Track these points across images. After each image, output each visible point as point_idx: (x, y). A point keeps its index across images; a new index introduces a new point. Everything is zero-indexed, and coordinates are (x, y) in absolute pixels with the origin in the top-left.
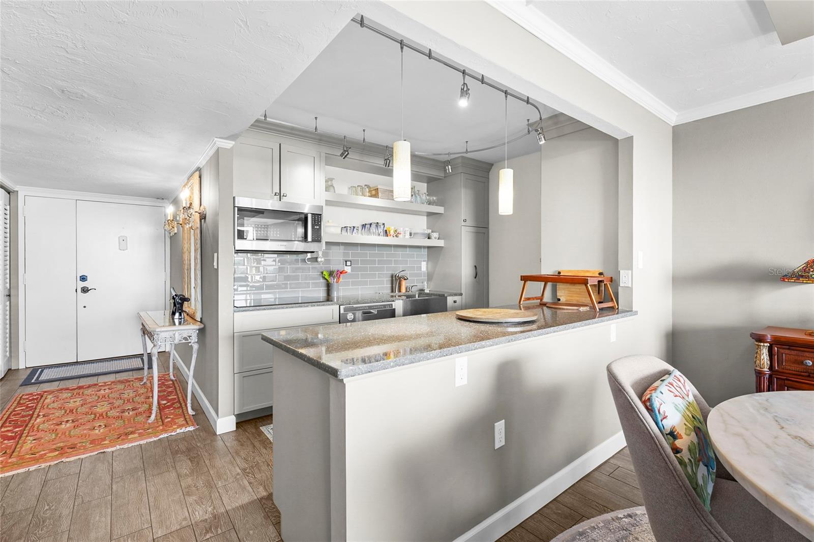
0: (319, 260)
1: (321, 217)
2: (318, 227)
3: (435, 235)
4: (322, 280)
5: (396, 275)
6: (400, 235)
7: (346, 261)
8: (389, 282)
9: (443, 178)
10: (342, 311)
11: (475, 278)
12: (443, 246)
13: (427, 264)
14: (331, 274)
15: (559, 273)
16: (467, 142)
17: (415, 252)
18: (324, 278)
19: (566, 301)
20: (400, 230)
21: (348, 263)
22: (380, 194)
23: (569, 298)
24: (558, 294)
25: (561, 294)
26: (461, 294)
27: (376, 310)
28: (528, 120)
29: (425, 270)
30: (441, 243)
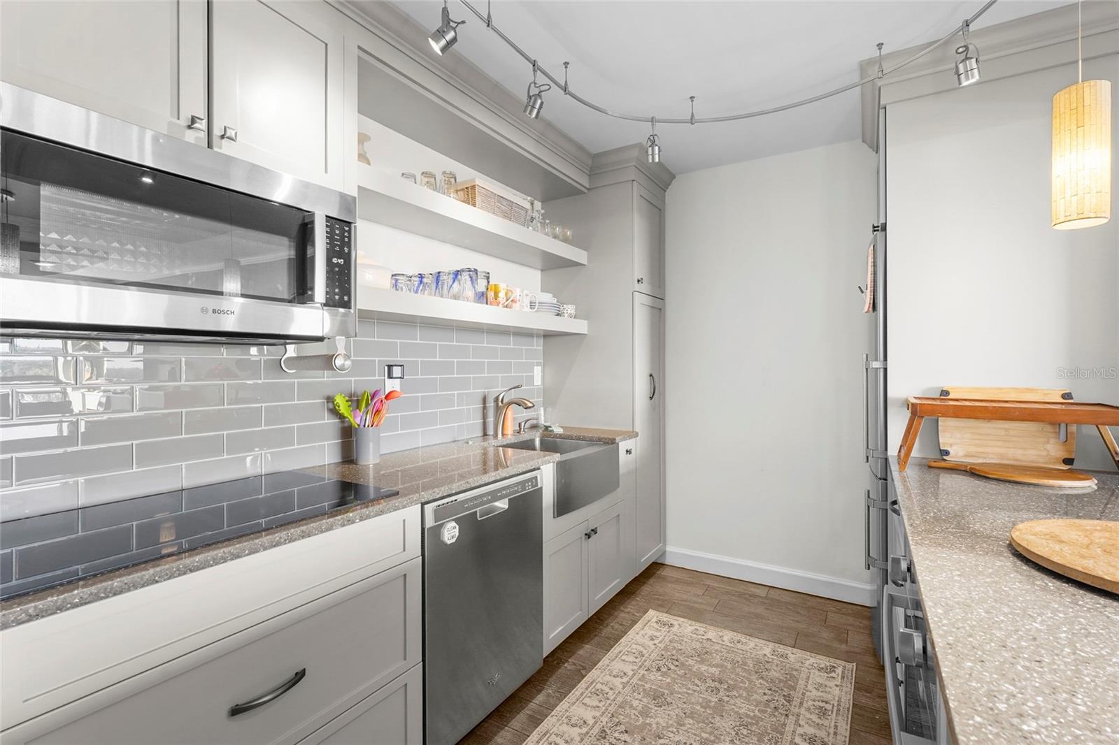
0: (339, 362)
1: (349, 232)
2: (341, 261)
3: (570, 309)
4: (331, 422)
5: (497, 398)
6: (514, 304)
7: (390, 367)
8: (479, 415)
9: (586, 191)
10: (430, 523)
11: (651, 398)
12: (586, 333)
13: (543, 371)
14: (355, 401)
15: (945, 393)
16: (692, 98)
17: (523, 346)
18: (334, 412)
19: (966, 456)
20: (517, 293)
21: (397, 371)
22: (478, 200)
23: (973, 449)
24: (941, 440)
25: (951, 441)
26: (637, 435)
27: (506, 500)
28: (880, 46)
29: (540, 383)
30: (581, 327)
